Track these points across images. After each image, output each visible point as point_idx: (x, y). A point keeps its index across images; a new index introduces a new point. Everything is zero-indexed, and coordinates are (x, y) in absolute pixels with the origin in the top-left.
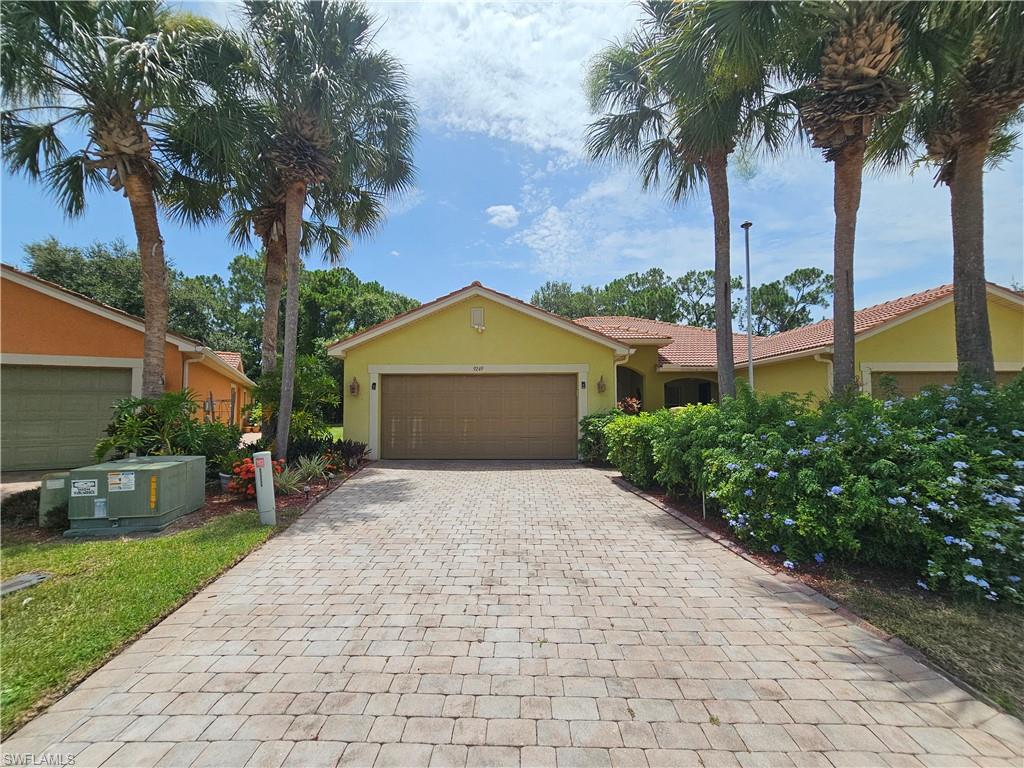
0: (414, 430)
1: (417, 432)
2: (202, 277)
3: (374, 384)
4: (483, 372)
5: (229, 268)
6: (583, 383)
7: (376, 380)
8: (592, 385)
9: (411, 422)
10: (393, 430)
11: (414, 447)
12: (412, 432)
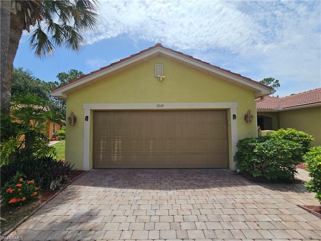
0: (116, 149)
1: (118, 150)
2: (51, 82)
3: (87, 117)
4: (164, 108)
5: (57, 77)
6: (234, 116)
7: (88, 114)
8: (240, 116)
9: (114, 143)
10: (101, 149)
11: (115, 160)
12: (114, 150)
